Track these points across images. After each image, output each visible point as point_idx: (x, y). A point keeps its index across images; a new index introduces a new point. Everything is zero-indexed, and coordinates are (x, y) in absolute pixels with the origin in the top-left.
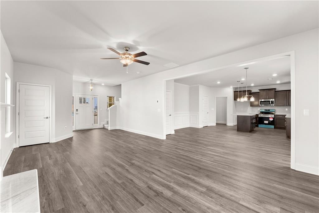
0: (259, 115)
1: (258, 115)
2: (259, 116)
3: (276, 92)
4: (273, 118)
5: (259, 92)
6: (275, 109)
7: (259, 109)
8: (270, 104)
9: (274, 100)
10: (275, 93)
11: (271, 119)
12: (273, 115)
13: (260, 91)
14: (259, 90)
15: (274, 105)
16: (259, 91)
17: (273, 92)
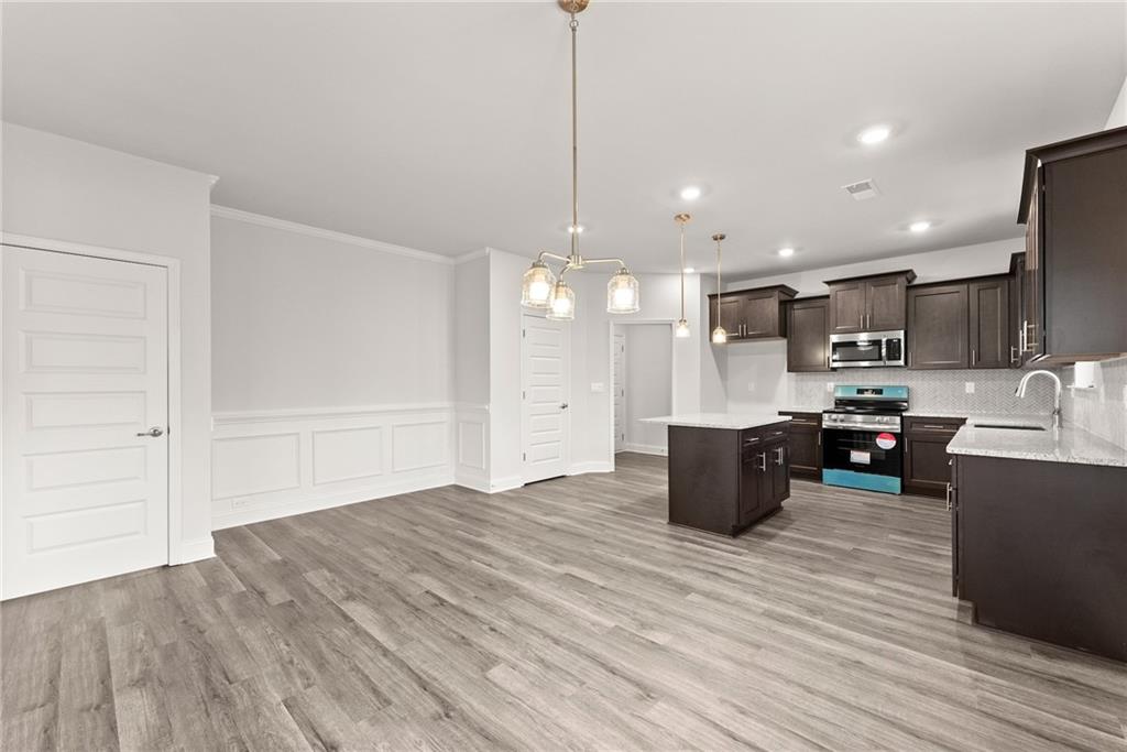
0: (826, 416)
1: (821, 414)
2: (825, 424)
3: (913, 293)
4: (895, 435)
5: (828, 297)
6: (910, 384)
7: (831, 385)
8: (880, 359)
9: (901, 334)
10: (907, 297)
11: (887, 444)
12: (898, 419)
13: (833, 287)
14: (829, 283)
15: (902, 362)
16: (825, 290)
17: (897, 289)
